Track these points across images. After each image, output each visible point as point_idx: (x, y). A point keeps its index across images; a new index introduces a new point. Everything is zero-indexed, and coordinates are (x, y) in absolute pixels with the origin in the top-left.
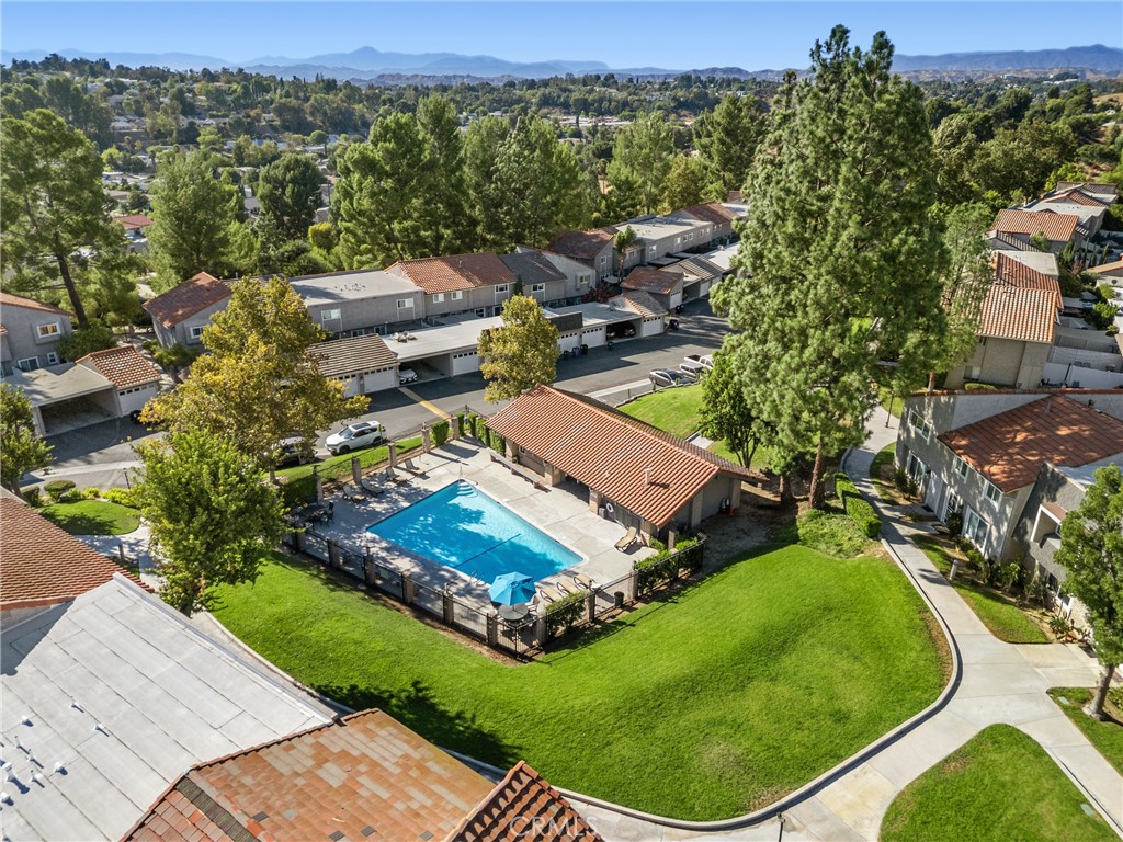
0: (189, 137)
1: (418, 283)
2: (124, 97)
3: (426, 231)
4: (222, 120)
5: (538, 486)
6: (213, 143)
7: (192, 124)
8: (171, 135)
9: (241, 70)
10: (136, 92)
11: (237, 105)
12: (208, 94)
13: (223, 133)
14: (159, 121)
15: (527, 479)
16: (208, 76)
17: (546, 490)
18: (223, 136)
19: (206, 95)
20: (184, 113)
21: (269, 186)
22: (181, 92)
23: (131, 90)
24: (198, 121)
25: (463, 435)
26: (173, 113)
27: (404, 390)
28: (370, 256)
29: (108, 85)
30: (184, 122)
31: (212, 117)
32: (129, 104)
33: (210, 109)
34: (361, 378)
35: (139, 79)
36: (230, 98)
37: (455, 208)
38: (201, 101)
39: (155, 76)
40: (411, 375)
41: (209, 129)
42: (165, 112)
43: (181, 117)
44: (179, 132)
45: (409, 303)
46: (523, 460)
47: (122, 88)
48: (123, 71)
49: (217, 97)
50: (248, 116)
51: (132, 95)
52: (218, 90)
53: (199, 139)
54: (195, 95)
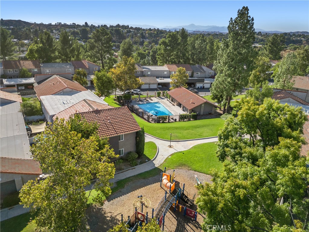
0: (142, 44)
1: (169, 69)
2: (130, 34)
3: (176, 59)
4: (150, 40)
5: (173, 105)
6: (147, 45)
7: (143, 40)
8: (138, 43)
9: (158, 29)
10: (133, 33)
11: (155, 37)
12: (149, 34)
13: (150, 43)
14: (136, 39)
15: (172, 104)
16: (150, 29)
17: (175, 106)
18: (150, 44)
19: (148, 34)
20: (142, 38)
21: (153, 53)
22: (142, 33)
23: (132, 32)
24: (145, 40)
25: (164, 96)
26: (140, 38)
27: (158, 89)
28: (162, 64)
29: (127, 31)
30: (142, 40)
31: (148, 39)
32: (131, 35)
33: (148, 37)
34: (149, 85)
35: (134, 30)
36: (153, 35)
37: (184, 55)
38: (147, 35)
39: (138, 29)
40: (160, 86)
41: (147, 42)
42: (138, 37)
43: (141, 39)
44: (140, 42)
45: (166, 73)
46: (173, 101)
47: (130, 32)
48: (132, 28)
49: (150, 35)
50: (156, 39)
51: (132, 33)
52: (151, 33)
53: (144, 44)
54: (146, 34)
